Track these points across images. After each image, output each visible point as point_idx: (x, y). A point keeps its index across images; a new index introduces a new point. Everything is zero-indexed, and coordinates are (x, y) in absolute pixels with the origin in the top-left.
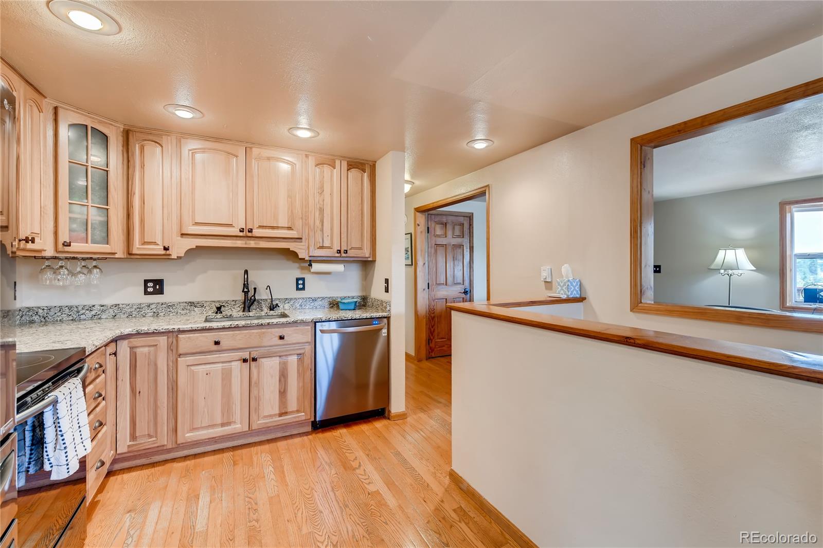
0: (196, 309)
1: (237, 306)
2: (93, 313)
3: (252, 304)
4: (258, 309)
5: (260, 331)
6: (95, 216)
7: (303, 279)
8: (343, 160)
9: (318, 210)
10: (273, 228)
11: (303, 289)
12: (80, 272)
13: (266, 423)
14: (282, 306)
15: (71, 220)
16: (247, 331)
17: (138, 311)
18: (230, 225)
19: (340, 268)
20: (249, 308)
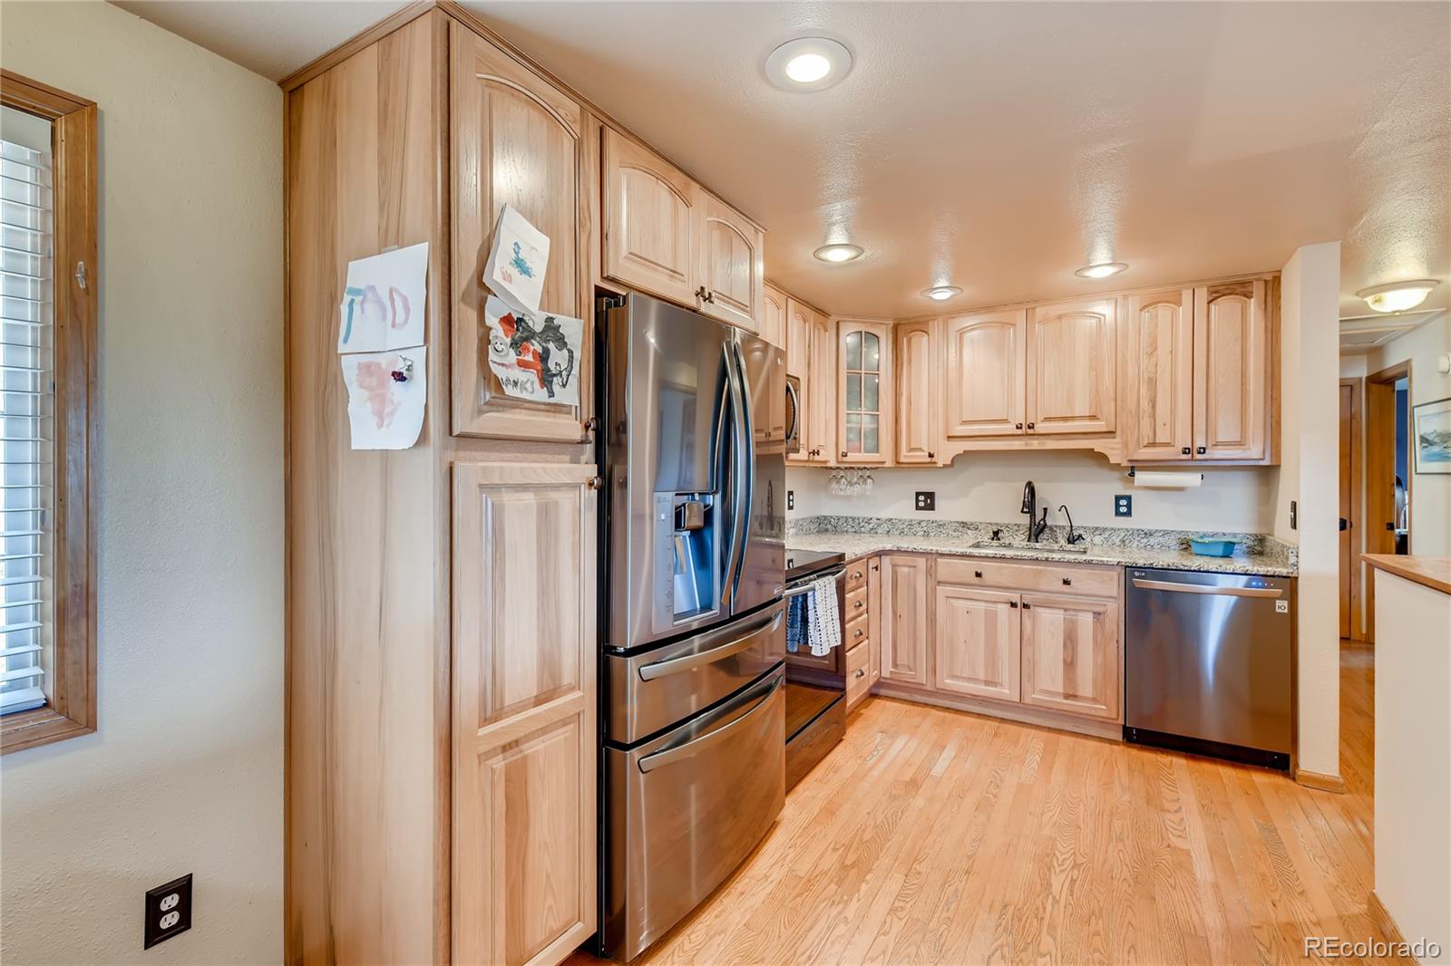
0: (969, 532)
1: (1022, 532)
2: (871, 526)
3: (1042, 531)
4: (1051, 540)
5: (1035, 567)
6: (867, 423)
7: (1129, 498)
8: (1198, 287)
9: (1146, 385)
10: (1065, 419)
11: (1129, 513)
12: (856, 483)
13: (1045, 701)
14: (1089, 539)
15: (849, 429)
16: (1016, 566)
17: (908, 528)
18: (1005, 421)
19: (1192, 479)
20: (1037, 536)
